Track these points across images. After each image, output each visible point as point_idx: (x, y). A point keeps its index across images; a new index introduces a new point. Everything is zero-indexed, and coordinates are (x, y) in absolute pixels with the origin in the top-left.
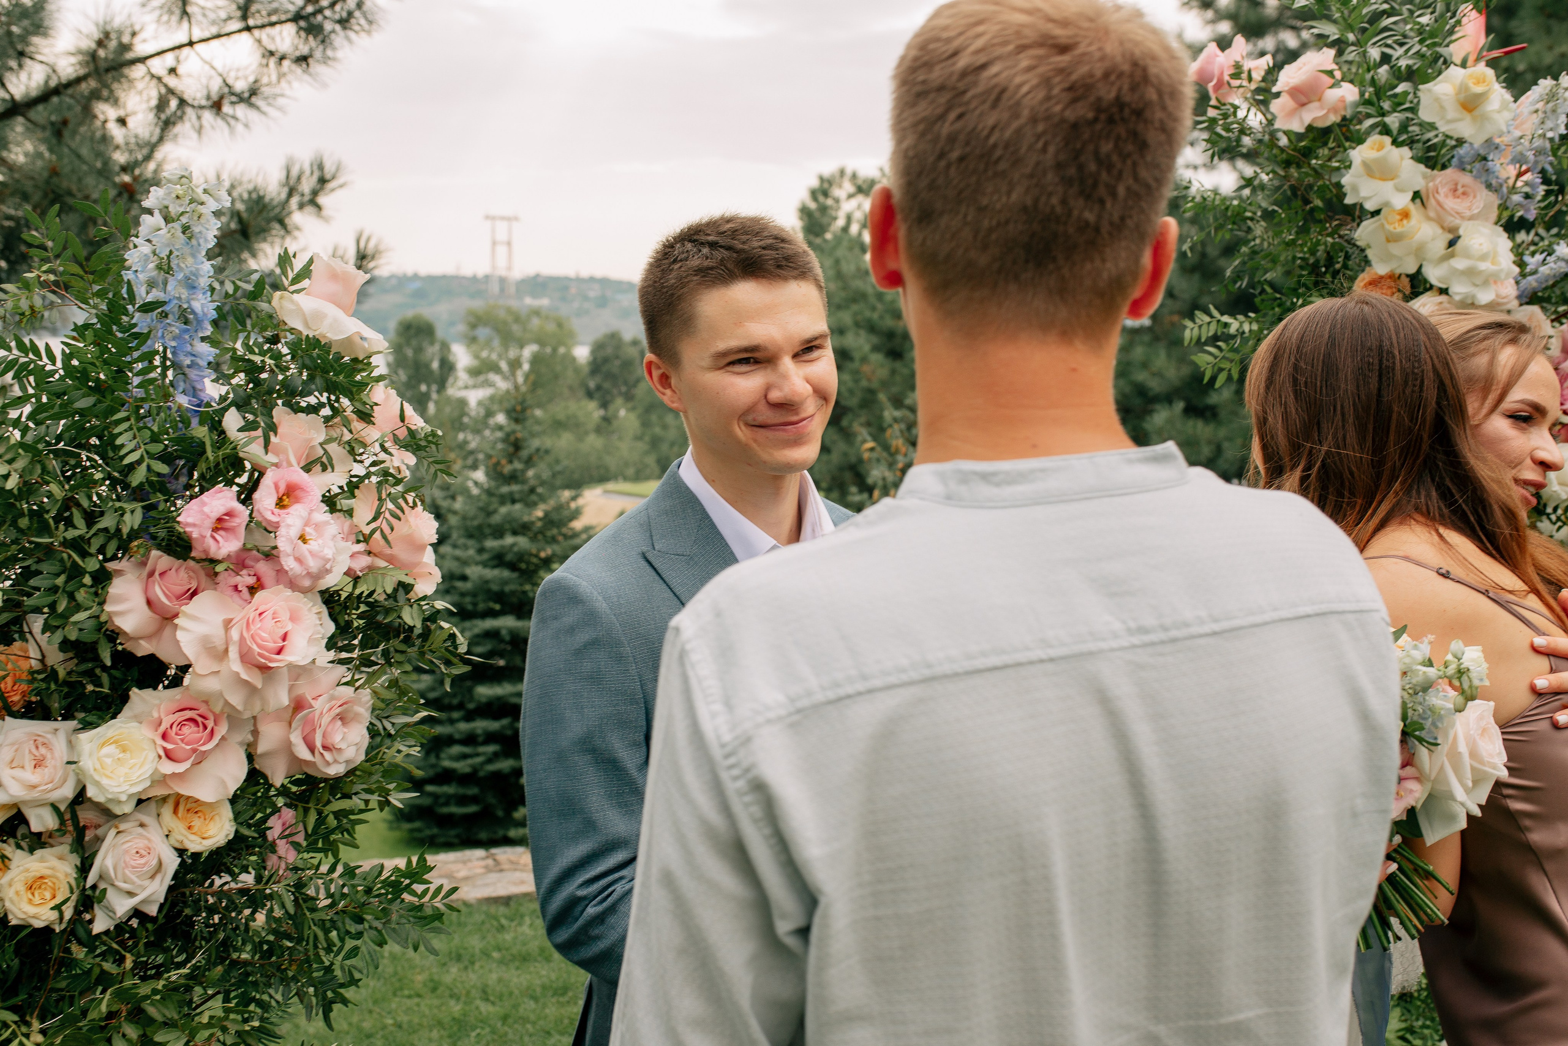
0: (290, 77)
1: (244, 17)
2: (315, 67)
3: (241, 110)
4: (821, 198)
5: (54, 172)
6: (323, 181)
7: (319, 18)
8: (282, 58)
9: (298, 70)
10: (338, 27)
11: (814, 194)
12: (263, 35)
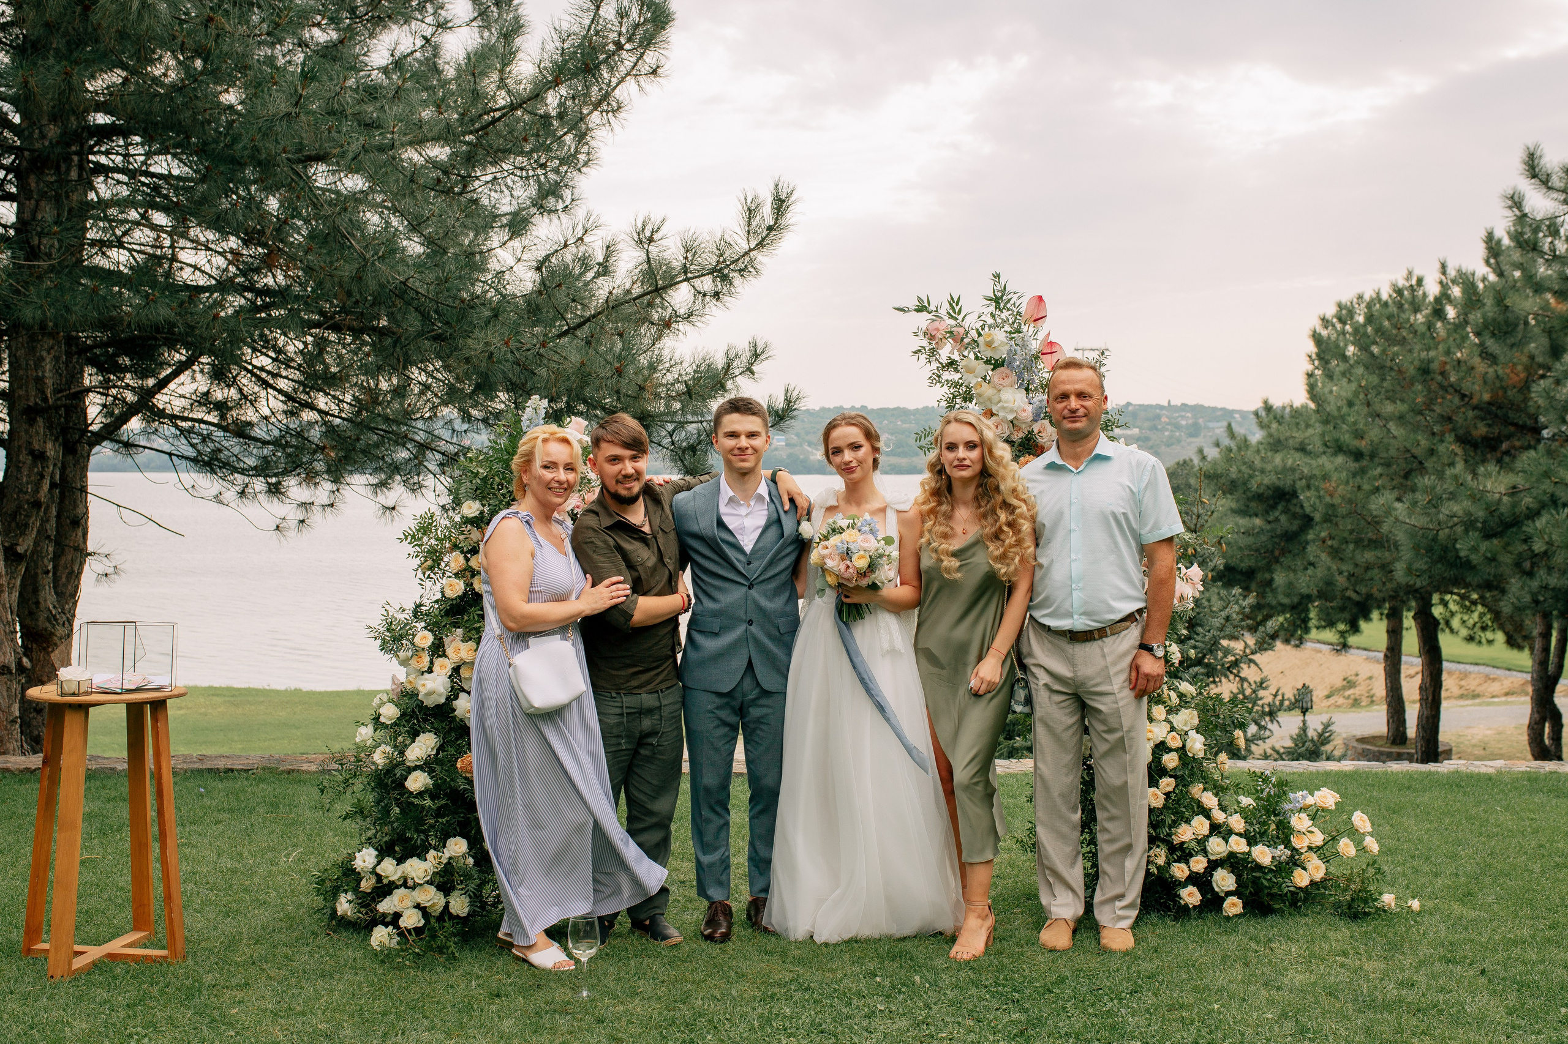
0: (711, 304)
1: (686, 272)
2: (725, 298)
3: (681, 326)
4: (1339, 326)
5: (583, 364)
6: (756, 355)
7: (726, 271)
8: (705, 295)
9: (714, 301)
10: (736, 275)
11: (1325, 322)
12: (697, 282)
